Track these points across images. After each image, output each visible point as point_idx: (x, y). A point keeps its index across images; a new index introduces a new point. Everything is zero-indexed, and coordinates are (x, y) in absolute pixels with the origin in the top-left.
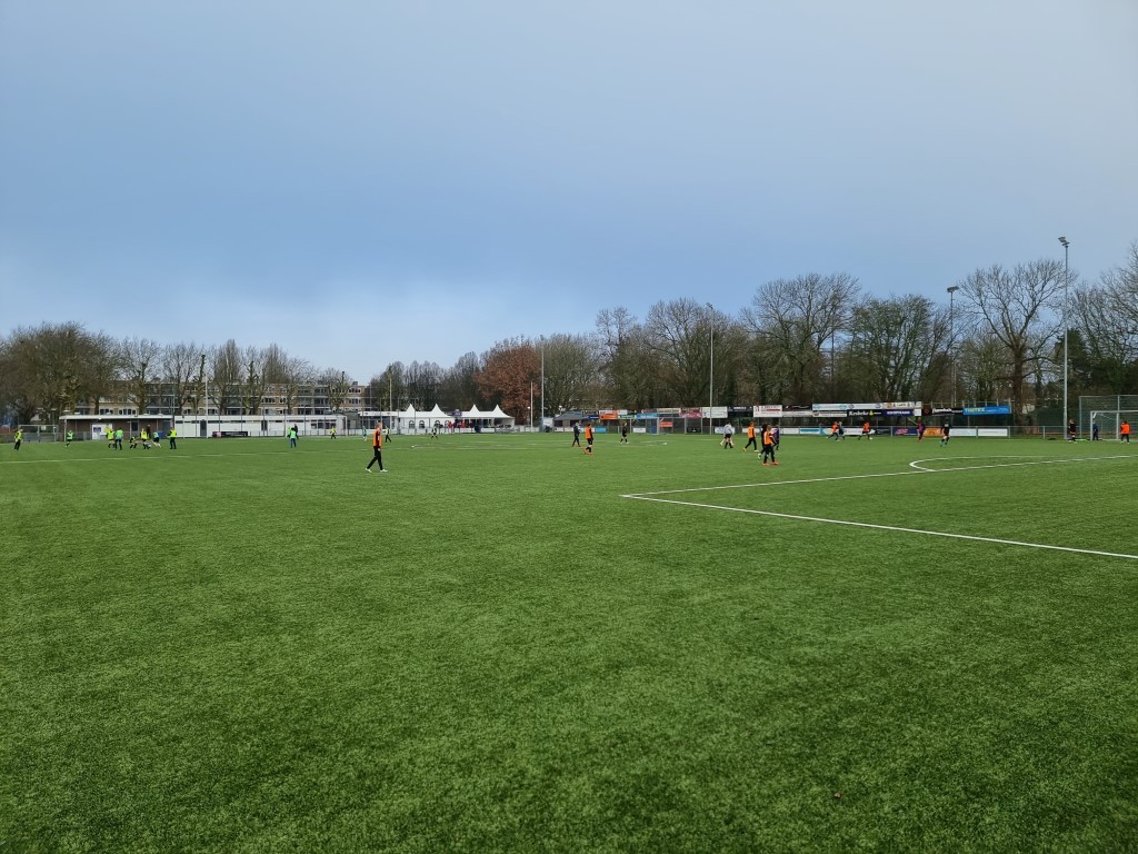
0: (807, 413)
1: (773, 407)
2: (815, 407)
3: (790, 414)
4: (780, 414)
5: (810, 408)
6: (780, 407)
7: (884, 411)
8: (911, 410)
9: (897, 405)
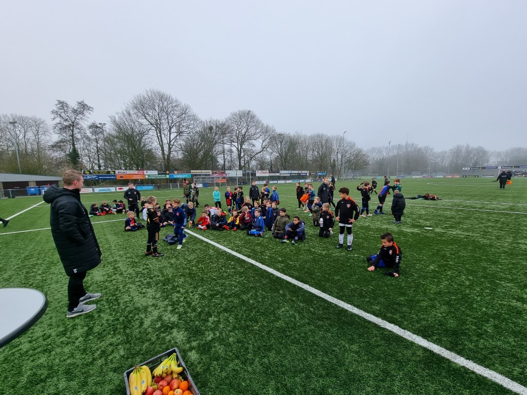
0: (278, 174)
1: (264, 171)
2: (281, 172)
3: (272, 174)
4: (268, 175)
5: (279, 172)
6: (268, 171)
7: (300, 174)
8: (307, 174)
9: (303, 172)
